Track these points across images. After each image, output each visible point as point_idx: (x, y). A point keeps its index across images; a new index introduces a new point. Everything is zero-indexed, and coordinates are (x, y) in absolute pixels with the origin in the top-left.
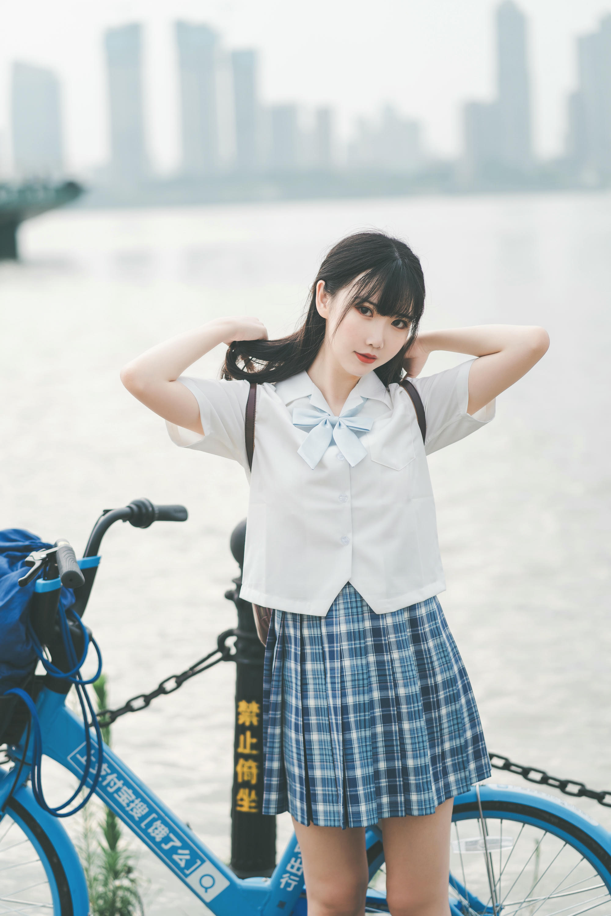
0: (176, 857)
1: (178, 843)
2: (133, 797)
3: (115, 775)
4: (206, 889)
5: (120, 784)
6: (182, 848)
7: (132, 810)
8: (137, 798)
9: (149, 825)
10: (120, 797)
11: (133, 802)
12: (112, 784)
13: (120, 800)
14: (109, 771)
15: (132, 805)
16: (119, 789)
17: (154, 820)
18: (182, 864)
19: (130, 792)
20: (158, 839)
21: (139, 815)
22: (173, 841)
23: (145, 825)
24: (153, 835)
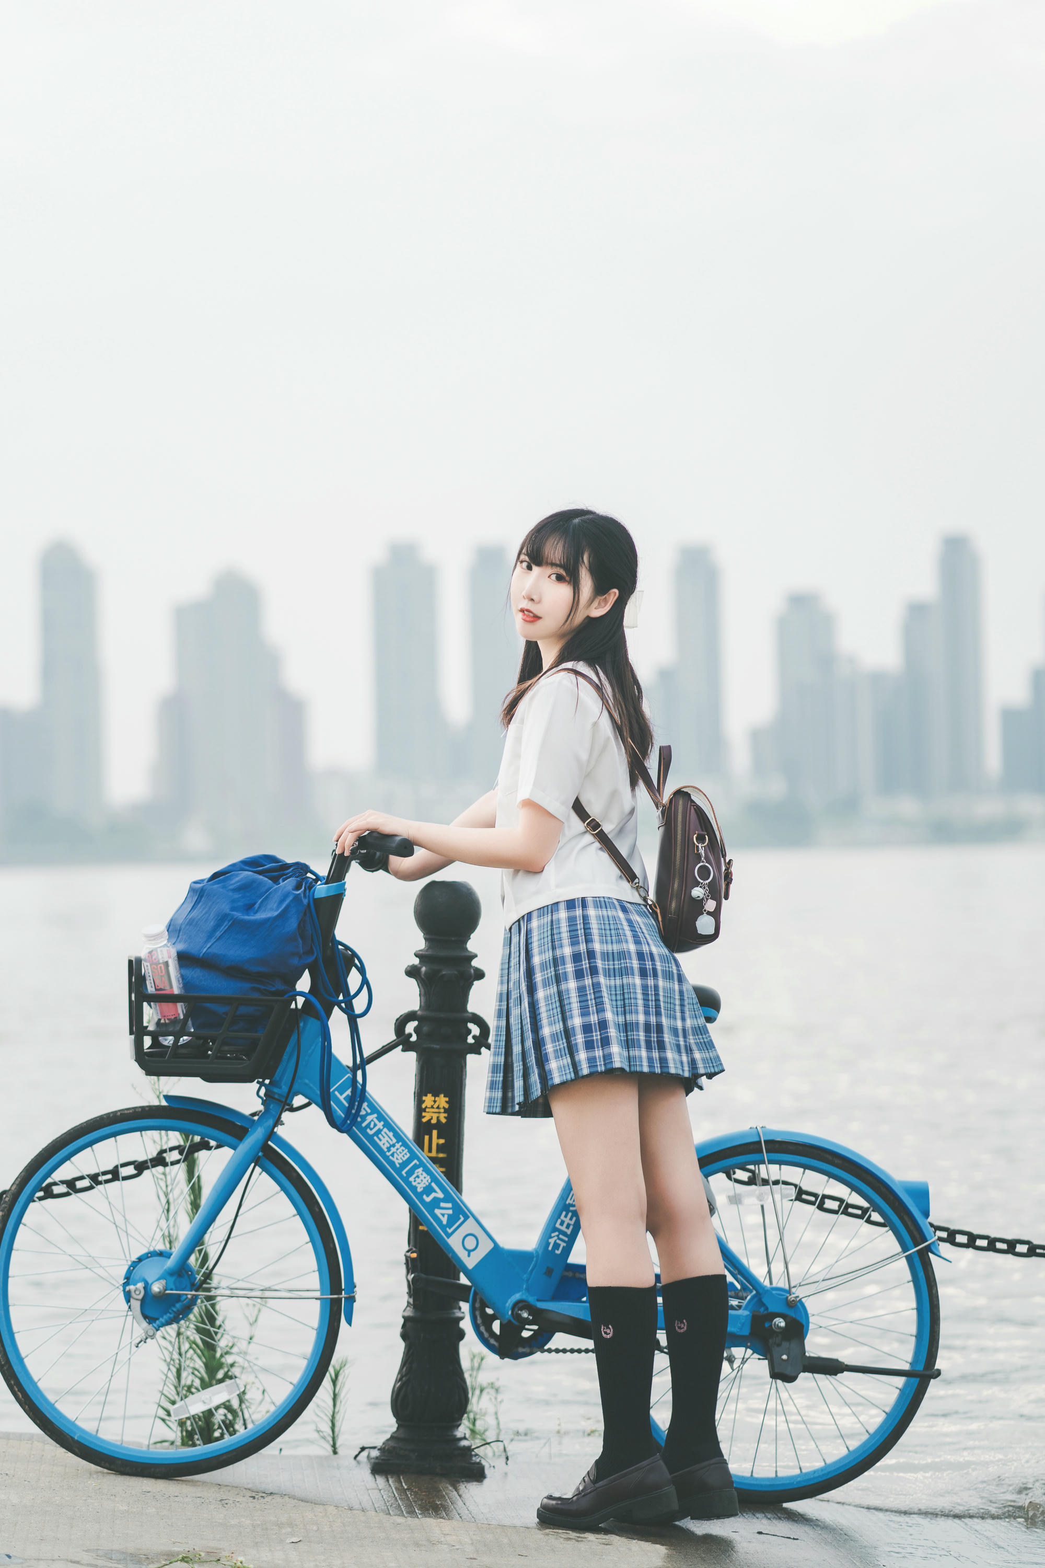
0: (438, 1212)
1: (440, 1195)
2: (395, 1140)
3: (375, 1115)
4: (469, 1252)
5: (380, 1125)
6: (444, 1200)
7: (392, 1155)
8: (398, 1142)
9: (411, 1173)
10: (380, 1140)
11: (394, 1146)
12: (372, 1126)
13: (381, 1144)
14: (369, 1111)
15: (393, 1150)
16: (379, 1131)
17: (416, 1167)
18: (444, 1220)
19: (391, 1134)
20: (419, 1190)
21: (401, 1161)
22: (435, 1192)
23: (406, 1173)
24: (414, 1184)
